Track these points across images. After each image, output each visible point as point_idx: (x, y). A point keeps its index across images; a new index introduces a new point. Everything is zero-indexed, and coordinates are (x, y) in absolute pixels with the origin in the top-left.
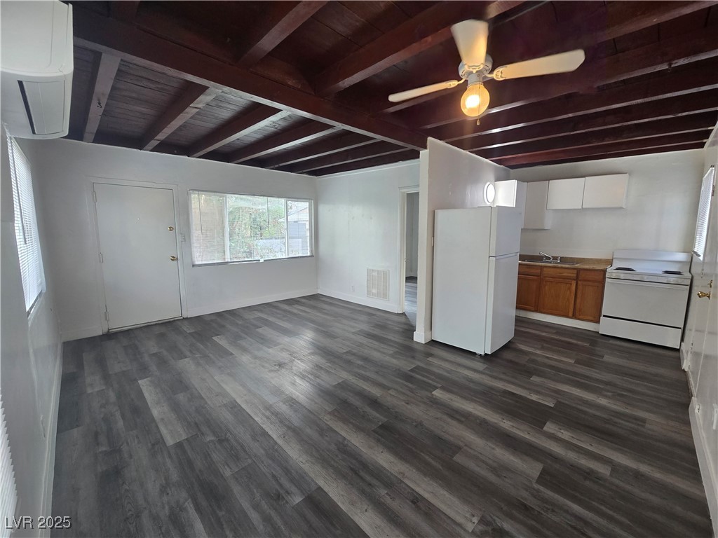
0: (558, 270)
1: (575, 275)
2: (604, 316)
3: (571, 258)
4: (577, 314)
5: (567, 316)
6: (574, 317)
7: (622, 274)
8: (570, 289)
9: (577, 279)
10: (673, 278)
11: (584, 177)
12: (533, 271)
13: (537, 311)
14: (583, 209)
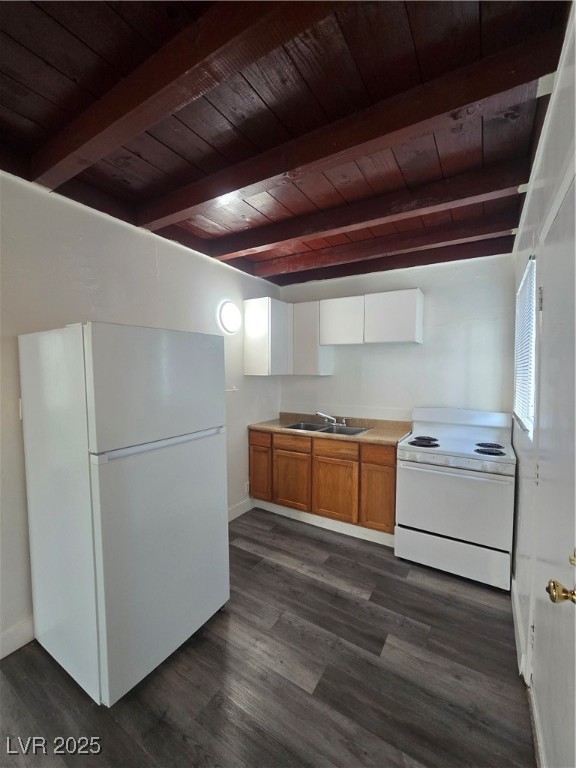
0: (334, 444)
1: (356, 453)
2: (400, 525)
3: (361, 420)
4: (364, 518)
5: (349, 521)
6: (359, 522)
7: (420, 453)
8: (351, 475)
9: (359, 460)
10: (490, 462)
11: (362, 293)
12: (300, 444)
13: (310, 511)
14: (366, 345)
